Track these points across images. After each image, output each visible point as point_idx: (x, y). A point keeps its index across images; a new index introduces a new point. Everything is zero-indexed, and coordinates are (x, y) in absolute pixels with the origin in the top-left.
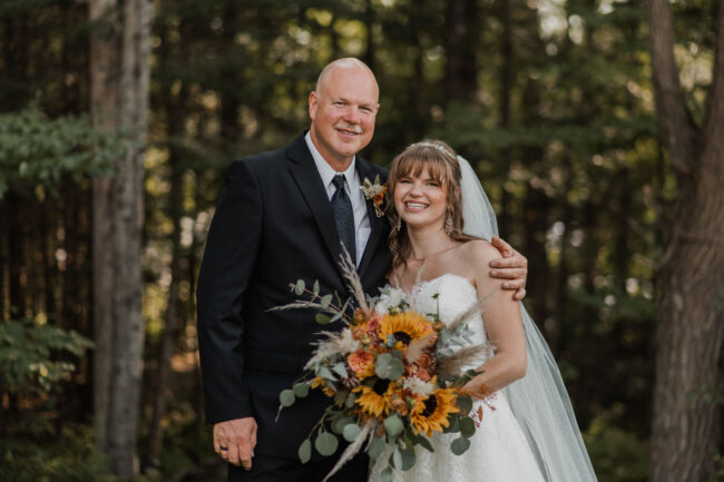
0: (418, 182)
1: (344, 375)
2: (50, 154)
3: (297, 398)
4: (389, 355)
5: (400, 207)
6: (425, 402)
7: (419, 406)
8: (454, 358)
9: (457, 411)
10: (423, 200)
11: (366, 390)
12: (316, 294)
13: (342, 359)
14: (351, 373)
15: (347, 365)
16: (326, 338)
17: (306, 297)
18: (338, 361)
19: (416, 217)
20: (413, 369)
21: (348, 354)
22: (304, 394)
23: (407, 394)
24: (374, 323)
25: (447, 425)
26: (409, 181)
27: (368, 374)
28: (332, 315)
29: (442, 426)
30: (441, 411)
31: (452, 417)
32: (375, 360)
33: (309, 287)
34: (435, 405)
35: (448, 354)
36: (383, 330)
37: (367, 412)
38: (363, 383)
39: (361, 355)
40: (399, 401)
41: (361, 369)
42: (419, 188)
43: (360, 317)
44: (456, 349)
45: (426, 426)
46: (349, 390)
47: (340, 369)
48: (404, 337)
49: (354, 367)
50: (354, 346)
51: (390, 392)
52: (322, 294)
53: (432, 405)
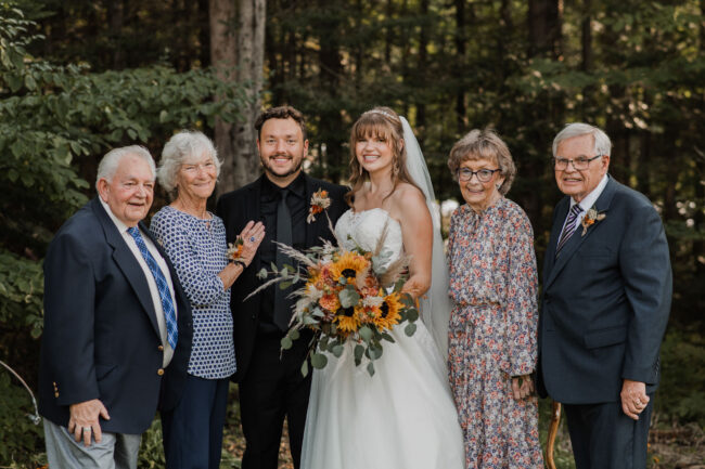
0: (371, 141)
1: (322, 315)
2: (187, 102)
3: (293, 341)
4: (346, 290)
5: (361, 159)
6: (381, 308)
7: (377, 313)
8: (388, 272)
9: (403, 306)
10: (376, 153)
11: (341, 318)
12: (276, 272)
13: (316, 305)
14: (326, 312)
15: (321, 308)
16: (299, 297)
17: (271, 276)
18: (314, 307)
19: (372, 165)
20: (364, 292)
21: (318, 300)
22: (297, 336)
23: (368, 309)
24: (326, 271)
25: (400, 318)
26: (365, 140)
27: (337, 307)
28: (291, 280)
29: (397, 320)
30: (393, 310)
31: (401, 312)
32: (338, 298)
33: (269, 269)
34: (388, 307)
35: (383, 272)
36: (335, 274)
37: (347, 331)
38: (337, 314)
39: (328, 297)
40: (364, 317)
41: (331, 306)
42: (372, 145)
43: (314, 272)
44: (387, 266)
45: (386, 323)
46: (330, 323)
47: (318, 312)
48: (349, 273)
49: (327, 307)
50: (321, 294)
51: (356, 312)
52: (280, 270)
53: (385, 308)
